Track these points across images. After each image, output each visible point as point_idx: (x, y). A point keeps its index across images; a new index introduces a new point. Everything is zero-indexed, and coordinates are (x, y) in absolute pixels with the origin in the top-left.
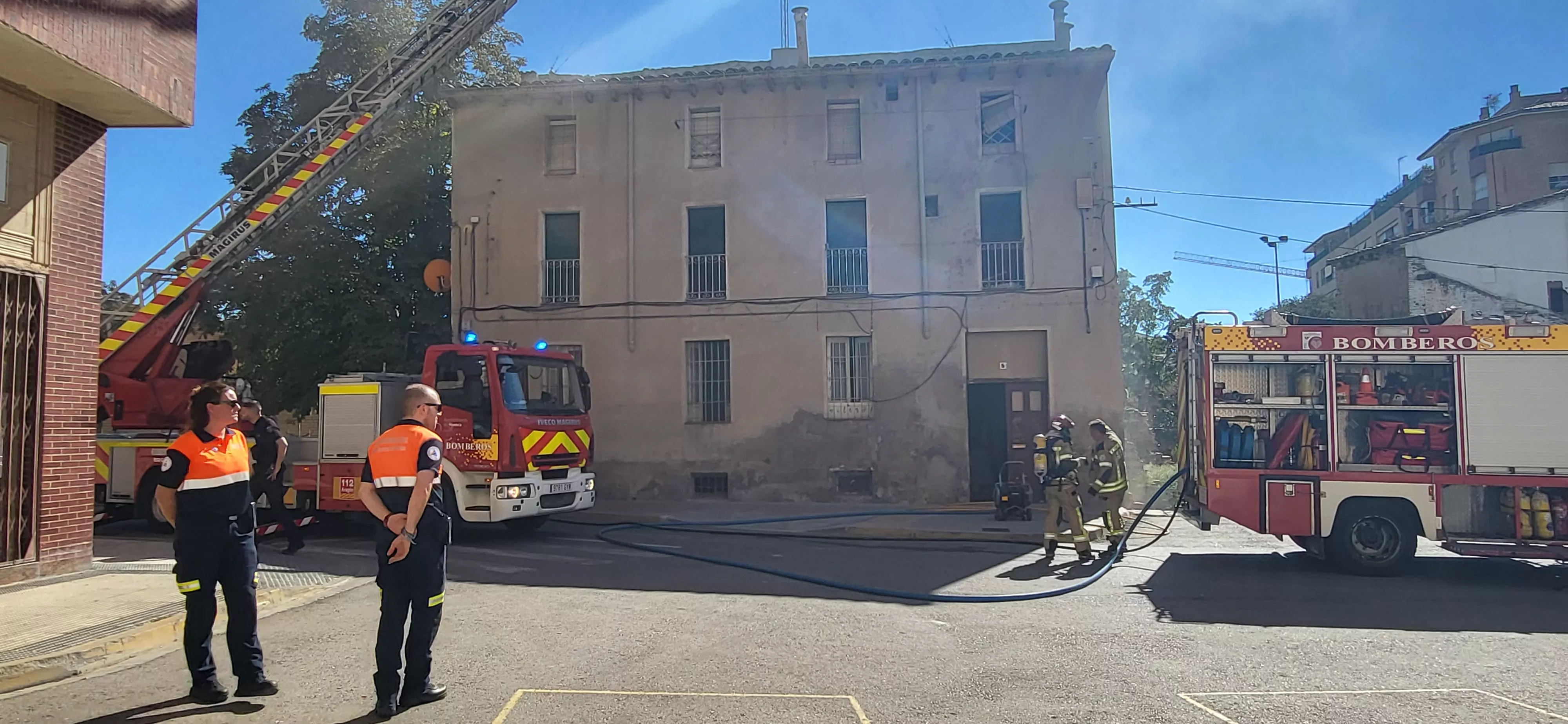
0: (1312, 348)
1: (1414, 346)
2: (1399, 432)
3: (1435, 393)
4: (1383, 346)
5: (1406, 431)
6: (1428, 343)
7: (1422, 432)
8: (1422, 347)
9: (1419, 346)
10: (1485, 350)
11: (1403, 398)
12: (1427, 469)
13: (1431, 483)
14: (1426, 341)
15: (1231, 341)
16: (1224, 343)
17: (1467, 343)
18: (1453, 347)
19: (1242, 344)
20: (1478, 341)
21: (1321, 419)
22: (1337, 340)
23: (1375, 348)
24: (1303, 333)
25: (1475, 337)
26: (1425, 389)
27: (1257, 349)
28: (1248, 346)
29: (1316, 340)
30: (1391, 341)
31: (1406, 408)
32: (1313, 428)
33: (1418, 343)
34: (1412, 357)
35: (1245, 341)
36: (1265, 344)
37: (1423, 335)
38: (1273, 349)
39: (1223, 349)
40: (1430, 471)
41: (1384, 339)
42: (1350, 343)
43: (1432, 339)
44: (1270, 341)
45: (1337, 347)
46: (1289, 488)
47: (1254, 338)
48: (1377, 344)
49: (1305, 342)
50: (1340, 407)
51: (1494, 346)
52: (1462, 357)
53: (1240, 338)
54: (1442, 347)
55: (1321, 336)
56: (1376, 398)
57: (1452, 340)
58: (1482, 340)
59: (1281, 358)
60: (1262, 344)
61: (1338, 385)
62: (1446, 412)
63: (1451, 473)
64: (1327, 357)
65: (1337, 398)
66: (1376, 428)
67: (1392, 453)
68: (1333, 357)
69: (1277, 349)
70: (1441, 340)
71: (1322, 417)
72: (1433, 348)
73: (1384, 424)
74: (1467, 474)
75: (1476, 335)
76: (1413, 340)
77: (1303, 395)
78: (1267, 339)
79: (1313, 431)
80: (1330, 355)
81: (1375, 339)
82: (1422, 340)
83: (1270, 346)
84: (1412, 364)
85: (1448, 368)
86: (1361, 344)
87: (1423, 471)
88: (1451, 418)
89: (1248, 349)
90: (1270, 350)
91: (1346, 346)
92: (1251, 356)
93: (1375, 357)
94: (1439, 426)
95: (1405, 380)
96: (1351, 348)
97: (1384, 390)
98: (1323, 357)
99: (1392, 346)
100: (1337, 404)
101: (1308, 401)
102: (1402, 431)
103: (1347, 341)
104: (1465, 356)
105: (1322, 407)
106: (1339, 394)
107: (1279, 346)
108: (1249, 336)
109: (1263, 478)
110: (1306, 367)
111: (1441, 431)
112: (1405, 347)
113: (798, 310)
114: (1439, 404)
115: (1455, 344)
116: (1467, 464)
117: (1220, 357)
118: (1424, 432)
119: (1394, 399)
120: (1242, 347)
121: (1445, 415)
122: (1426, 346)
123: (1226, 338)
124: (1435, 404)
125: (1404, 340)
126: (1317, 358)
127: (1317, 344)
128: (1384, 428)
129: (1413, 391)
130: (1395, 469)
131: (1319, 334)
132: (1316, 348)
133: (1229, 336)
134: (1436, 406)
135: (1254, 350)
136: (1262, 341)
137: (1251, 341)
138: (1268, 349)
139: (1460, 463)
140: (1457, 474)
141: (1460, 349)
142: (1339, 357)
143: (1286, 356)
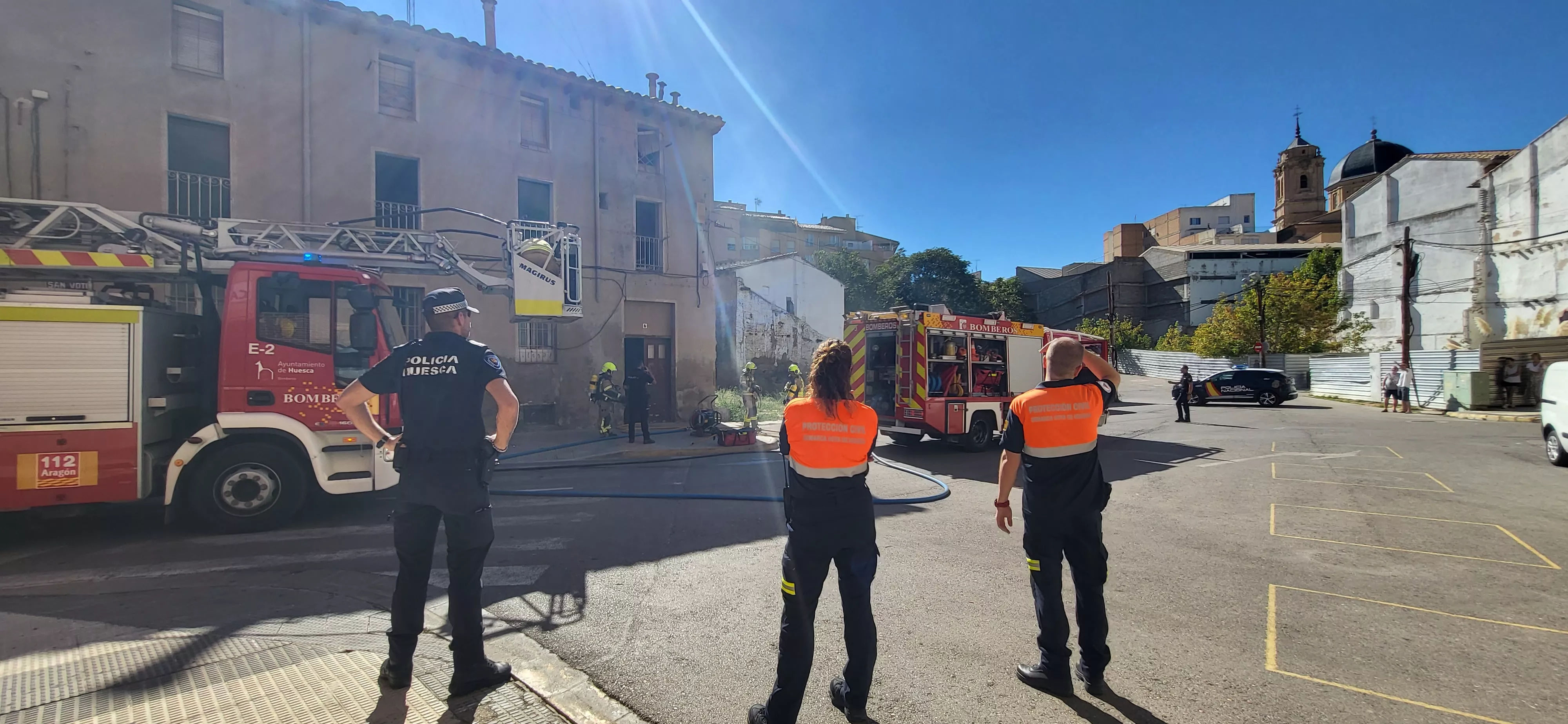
0: (963, 329)
3: (1002, 356)
4: (986, 330)
6: (998, 329)
8: (997, 331)
15: (934, 322)
17: (1010, 330)
20: (1013, 330)
22: (971, 326)
23: (984, 330)
24: (960, 320)
29: (965, 325)
30: (989, 327)
34: (992, 336)
39: (932, 326)
41: (987, 326)
43: (1000, 327)
46: (956, 407)
49: (961, 325)
51: (1018, 333)
53: (937, 321)
54: (1003, 332)
55: (966, 323)
57: (1006, 329)
59: (952, 333)
60: (946, 325)
66: (980, 373)
70: (1003, 328)
72: (1000, 332)
73: (985, 371)
78: (948, 322)
81: (984, 325)
84: (994, 340)
85: (1005, 342)
90: (949, 328)
91: (975, 328)
92: (941, 332)
95: (992, 348)
96: (976, 330)
99: (989, 330)
103: (974, 326)
104: (1009, 337)
108: (941, 320)
112: (992, 330)
113: (493, 268)
117: (930, 331)
119: (988, 357)
120: (938, 326)
123: (932, 320)
126: (963, 334)
131: (966, 321)
135: (943, 328)
137: (942, 323)
141: (1006, 333)
142: (972, 334)
143: (954, 333)
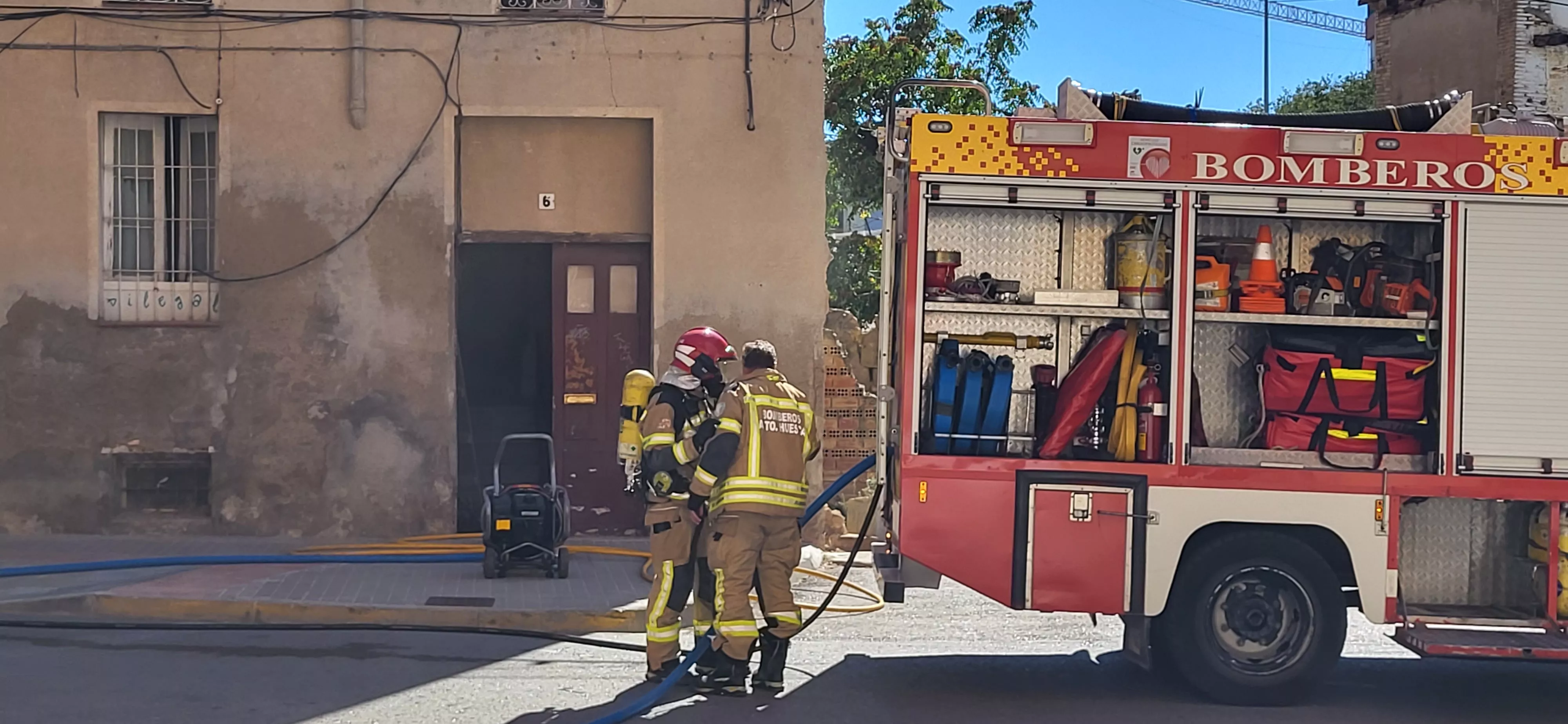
0: (1147, 175)
1: (1365, 178)
2: (1323, 375)
3: (1404, 289)
4: (1299, 176)
5: (1338, 373)
6: (1394, 173)
7: (1369, 375)
8: (1382, 181)
9: (1374, 179)
10: (1511, 193)
11: (1336, 298)
12: (1378, 462)
13: (1382, 493)
14: (1390, 168)
15: (971, 152)
16: (953, 159)
17: (1474, 176)
18: (1444, 184)
19: (995, 159)
20: (1498, 171)
21: (1161, 342)
22: (1202, 158)
23: (1282, 180)
24: (1130, 137)
25: (1492, 164)
26: (1384, 278)
27: (1026, 173)
28: (1008, 166)
29: (1158, 158)
30: (1318, 165)
31: (1342, 321)
32: (1144, 364)
33: (1372, 171)
34: (1359, 203)
35: (1002, 153)
36: (1045, 161)
37: (1384, 153)
38: (1062, 174)
39: (951, 171)
40: (1381, 468)
41: (1303, 160)
42: (1229, 166)
43: (1402, 163)
44: (1057, 156)
45: (1201, 174)
46: (1081, 502)
47: (1021, 146)
48: (1288, 173)
49: (1134, 160)
50: (1200, 316)
51: (1530, 185)
52: (1461, 207)
53: (990, 146)
54: (1422, 182)
55: (1168, 150)
56: (1281, 297)
57: (1443, 168)
58: (1505, 170)
59: (1081, 196)
60: (1039, 161)
61: (1198, 265)
62: (1421, 332)
63: (1425, 472)
64: (1179, 197)
65: (1197, 294)
66: (1276, 366)
67: (1305, 426)
68: (1192, 197)
69: (1070, 175)
70: (1422, 166)
71: (1162, 339)
72: (1403, 184)
73: (1288, 358)
74: (1454, 474)
75: (1494, 158)
76: (1364, 165)
77: (1129, 285)
78: (1051, 150)
79: (1141, 369)
80: (1186, 193)
81: (1283, 158)
82: (1382, 165)
83: (1056, 167)
84: (1359, 221)
85: (1432, 230)
86: (1255, 169)
87: (1371, 467)
88: (1429, 344)
89: (1007, 172)
90: (1056, 177)
91: (1222, 173)
92: (1012, 189)
93: (1282, 200)
94: (1407, 365)
95: (1348, 258)
96: (1232, 178)
97: (1302, 278)
98: (1170, 196)
99: (1318, 178)
100: (1195, 310)
101: (1137, 301)
102: (1329, 374)
103: (1224, 161)
104: (1469, 206)
105: (1164, 315)
106: (1201, 286)
107: (1075, 168)
108: (1010, 142)
109: (1024, 479)
110: (1138, 220)
111: (1409, 375)
112: (1345, 179)
114: (1410, 314)
115: (1449, 177)
116: (1456, 451)
117: (944, 191)
118: (1373, 378)
119: (1318, 300)
120: (993, 168)
121: (1420, 338)
122: (1389, 178)
123: (959, 145)
124: (1403, 312)
125: (1345, 164)
126: (1158, 199)
127: (1158, 167)
128: (1292, 367)
129: (1363, 284)
130: (1311, 460)
131: (1165, 143)
132: (1156, 174)
133: (966, 139)
134: (1405, 317)
135: (1020, 174)
136: (1039, 155)
137: (1014, 154)
138: (1050, 173)
139: (1443, 449)
140: (1436, 473)
141: (1457, 188)
142: (1204, 197)
